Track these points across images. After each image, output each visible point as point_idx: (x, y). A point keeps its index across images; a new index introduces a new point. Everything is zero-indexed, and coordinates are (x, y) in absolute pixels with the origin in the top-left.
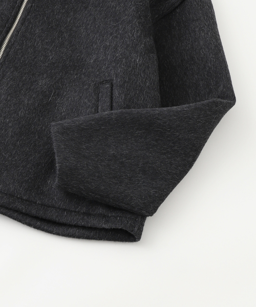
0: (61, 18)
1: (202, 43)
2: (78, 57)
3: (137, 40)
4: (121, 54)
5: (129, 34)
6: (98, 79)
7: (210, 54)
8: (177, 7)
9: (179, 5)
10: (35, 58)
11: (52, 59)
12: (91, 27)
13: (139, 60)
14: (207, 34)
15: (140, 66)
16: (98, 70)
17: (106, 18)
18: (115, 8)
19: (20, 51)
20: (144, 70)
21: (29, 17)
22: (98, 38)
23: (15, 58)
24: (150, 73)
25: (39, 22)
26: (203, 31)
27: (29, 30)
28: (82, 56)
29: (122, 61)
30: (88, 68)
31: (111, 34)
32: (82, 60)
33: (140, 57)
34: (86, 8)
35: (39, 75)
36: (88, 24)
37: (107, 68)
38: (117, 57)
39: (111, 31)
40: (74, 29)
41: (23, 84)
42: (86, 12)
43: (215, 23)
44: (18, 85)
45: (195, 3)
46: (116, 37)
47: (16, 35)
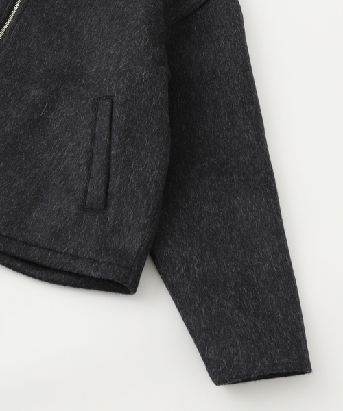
0: (62, 15)
1: (227, 55)
2: (78, 63)
3: (144, 50)
4: (125, 66)
5: (136, 42)
6: (97, 94)
8: (198, 9)
9: (201, 6)
10: (29, 62)
11: (48, 64)
12: (95, 29)
13: (145, 74)
14: (235, 45)
15: (146, 81)
16: (99, 82)
17: (112, 20)
18: (123, 9)
19: (12, 53)
20: (151, 87)
21: (25, 13)
22: (102, 43)
23: (6, 61)
24: (157, 90)
25: (36, 20)
26: (230, 41)
27: (24, 29)
28: (83, 63)
29: (125, 75)
30: (88, 79)
31: (116, 40)
32: (83, 67)
33: (146, 71)
34: (91, 5)
35: (31, 84)
36: (92, 26)
37: (109, 80)
38: (120, 69)
39: (117, 37)
40: (76, 29)
41: (13, 94)
42: (91, 10)
43: (242, 31)
44: (7, 94)
45: (221, 6)
46: (121, 44)
47: (9, 34)
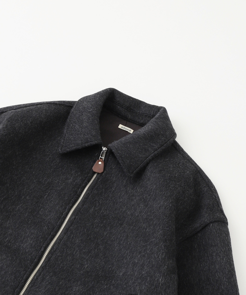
0: (99, 231)
1: (217, 267)
2: (109, 268)
3: (161, 262)
4: (147, 273)
5: (156, 255)
6: (124, 292)
7: (224, 278)
8: (199, 232)
9: (201, 230)
10: (73, 265)
11: (87, 267)
12: (123, 243)
13: (162, 280)
14: (223, 259)
15: (162, 285)
16: (126, 283)
17: (137, 237)
18: (146, 229)
19: (60, 258)
20: (165, 289)
21: (71, 228)
22: (129, 254)
23: (56, 263)
24: (170, 292)
25: (80, 233)
26: (220, 256)
27: (70, 240)
28: (113, 268)
29: (147, 279)
30: (117, 280)
31: (140, 253)
32: (113, 271)
33: (163, 277)
34: (121, 224)
35: (74, 282)
36: (121, 240)
37: (134, 283)
38: (143, 275)
39: (141, 250)
40: (109, 242)
41: (59, 289)
42: (121, 228)
43: (230, 250)
44: (55, 289)
45: (214, 231)
46: (144, 256)
47: (59, 243)
